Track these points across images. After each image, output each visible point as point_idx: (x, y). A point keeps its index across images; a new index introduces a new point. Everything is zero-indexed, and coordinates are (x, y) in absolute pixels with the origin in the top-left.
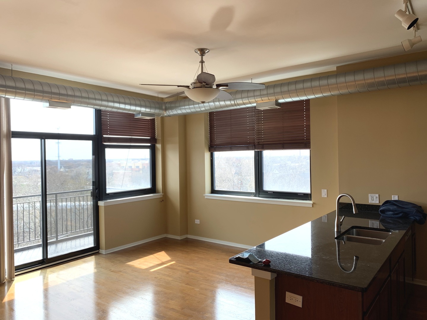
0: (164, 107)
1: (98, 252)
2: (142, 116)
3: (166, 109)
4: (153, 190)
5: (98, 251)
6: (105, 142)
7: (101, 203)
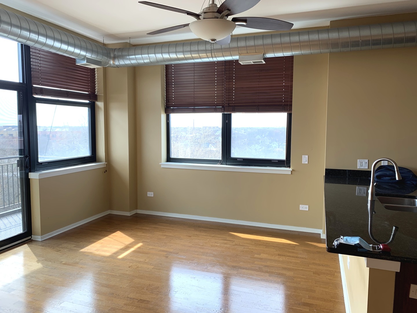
0: (112, 55)
1: (30, 239)
2: (87, 62)
3: (114, 58)
4: (93, 158)
5: (30, 237)
6: (37, 94)
7: (33, 176)
